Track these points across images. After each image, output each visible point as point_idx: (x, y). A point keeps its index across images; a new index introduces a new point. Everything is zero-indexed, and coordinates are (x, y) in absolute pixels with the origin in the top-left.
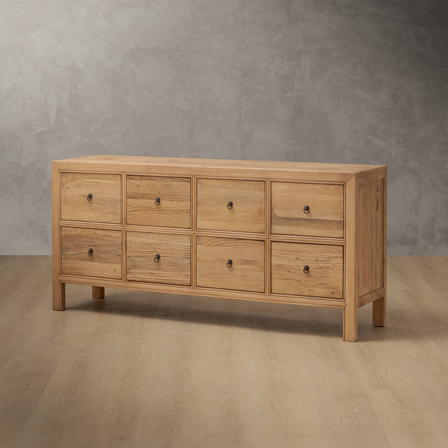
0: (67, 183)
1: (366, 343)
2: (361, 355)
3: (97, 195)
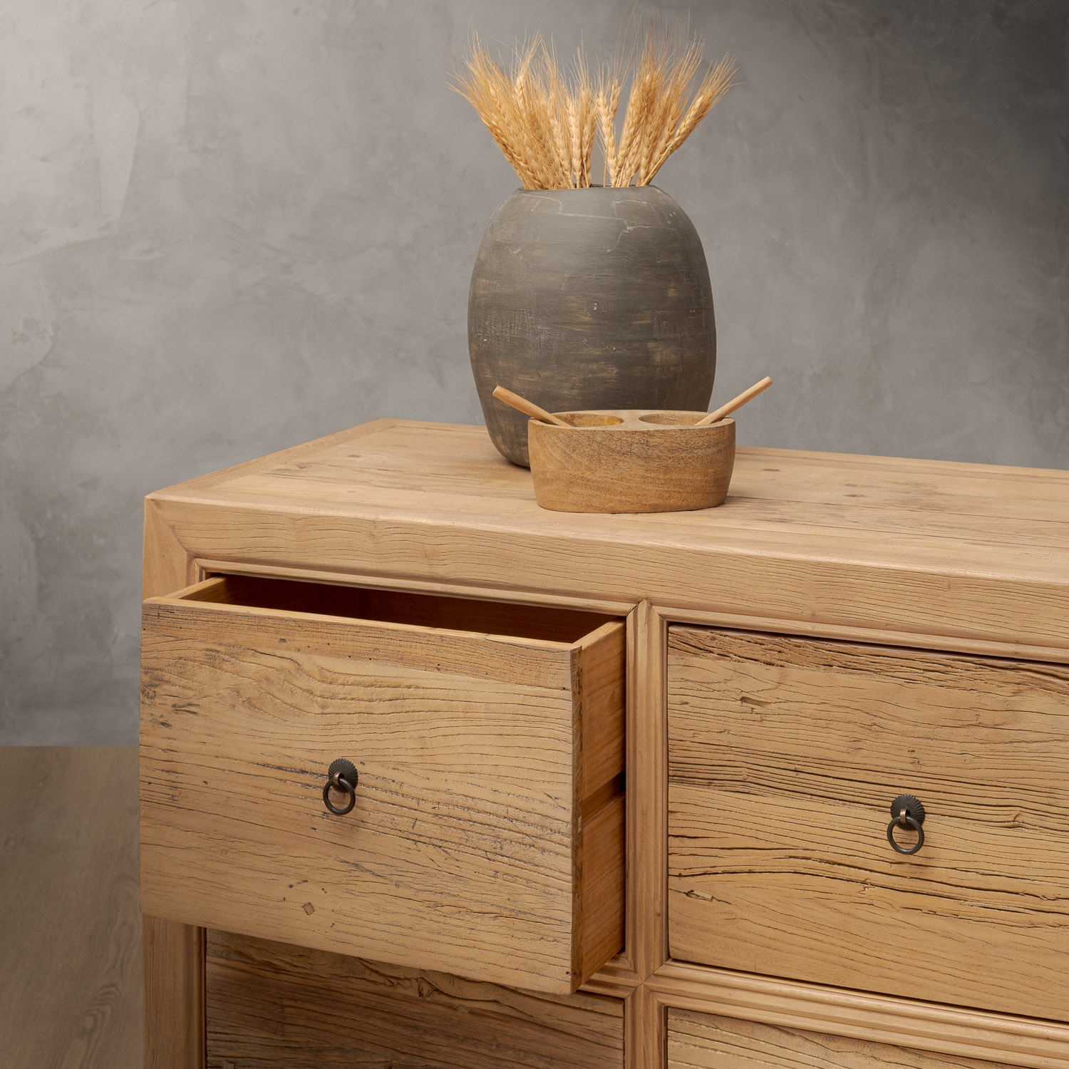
0: (181, 674)
3: (391, 774)
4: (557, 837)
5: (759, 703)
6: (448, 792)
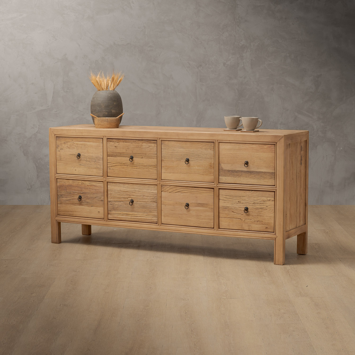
0: (61, 145)
1: (292, 266)
2: (287, 274)
3: (84, 154)
4: (101, 159)
5: (117, 147)
6: (90, 155)
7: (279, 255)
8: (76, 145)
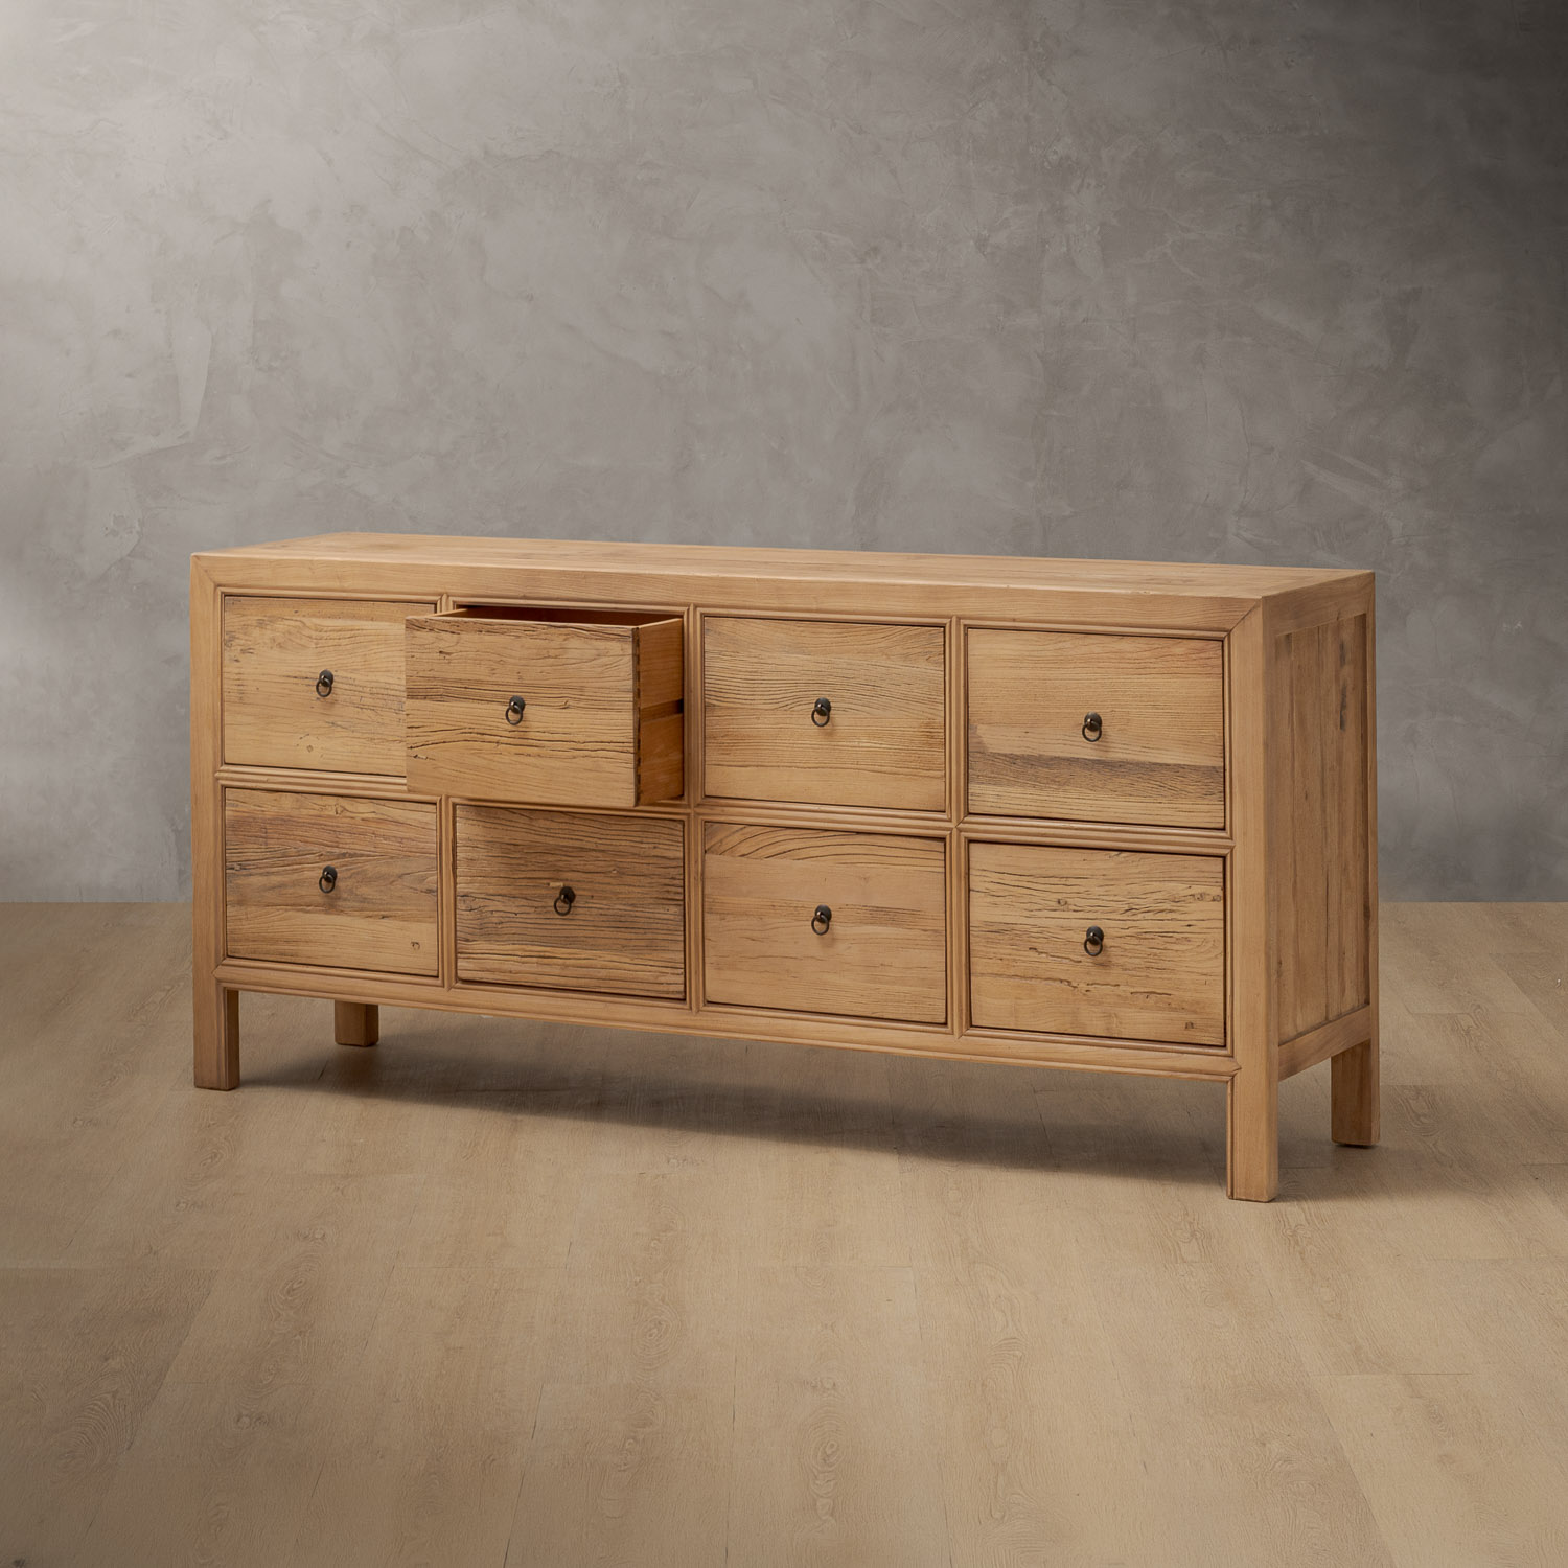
0: (245, 634)
1: (1310, 1207)
2: (1292, 1250)
3: (349, 676)
6: (377, 682)
7: (1251, 1150)
8: (314, 634)
